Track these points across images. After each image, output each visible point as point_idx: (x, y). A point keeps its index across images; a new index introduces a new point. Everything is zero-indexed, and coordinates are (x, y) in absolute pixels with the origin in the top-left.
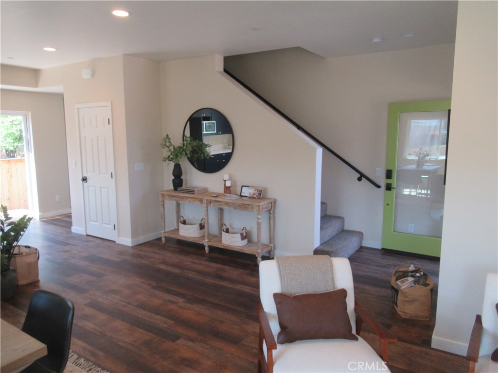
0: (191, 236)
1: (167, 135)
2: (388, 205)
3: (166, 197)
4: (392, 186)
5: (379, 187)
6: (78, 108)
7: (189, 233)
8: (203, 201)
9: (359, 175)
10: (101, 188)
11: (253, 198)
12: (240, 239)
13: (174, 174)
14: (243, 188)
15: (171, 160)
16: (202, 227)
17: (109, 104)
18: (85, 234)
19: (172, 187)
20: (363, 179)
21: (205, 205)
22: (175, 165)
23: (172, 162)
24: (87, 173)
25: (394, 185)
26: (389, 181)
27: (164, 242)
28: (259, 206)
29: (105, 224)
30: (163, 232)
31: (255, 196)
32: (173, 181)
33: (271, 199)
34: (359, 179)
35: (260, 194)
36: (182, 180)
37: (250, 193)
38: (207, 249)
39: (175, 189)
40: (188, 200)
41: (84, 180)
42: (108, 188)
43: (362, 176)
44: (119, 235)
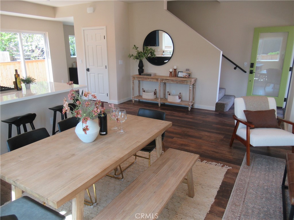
0: (150, 98)
1: (135, 46)
2: (250, 81)
3: (136, 78)
4: (253, 72)
5: (245, 72)
6: (84, 30)
7: (148, 97)
8: (159, 80)
9: (235, 66)
10: (98, 74)
11: (185, 78)
12: (178, 98)
13: (139, 66)
14: (179, 73)
15: (137, 59)
16: (155, 94)
17: (105, 27)
18: (88, 99)
19: (138, 73)
20: (237, 68)
21: (159, 82)
22: (140, 61)
23: (138, 60)
24: (89, 66)
25: (254, 71)
26: (252, 69)
27: (133, 102)
28: (191, 81)
29: (101, 93)
30: (133, 97)
31: (186, 77)
32: (139, 70)
33: (195, 78)
34: (235, 68)
35: (189, 76)
36: (143, 69)
37: (183, 75)
38: (159, 105)
39: (140, 74)
40: (150, 79)
41: (88, 70)
42: (103, 74)
43: (237, 67)
44: (110, 99)
